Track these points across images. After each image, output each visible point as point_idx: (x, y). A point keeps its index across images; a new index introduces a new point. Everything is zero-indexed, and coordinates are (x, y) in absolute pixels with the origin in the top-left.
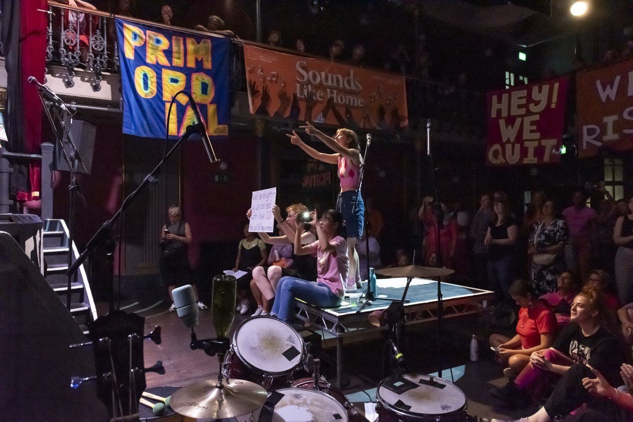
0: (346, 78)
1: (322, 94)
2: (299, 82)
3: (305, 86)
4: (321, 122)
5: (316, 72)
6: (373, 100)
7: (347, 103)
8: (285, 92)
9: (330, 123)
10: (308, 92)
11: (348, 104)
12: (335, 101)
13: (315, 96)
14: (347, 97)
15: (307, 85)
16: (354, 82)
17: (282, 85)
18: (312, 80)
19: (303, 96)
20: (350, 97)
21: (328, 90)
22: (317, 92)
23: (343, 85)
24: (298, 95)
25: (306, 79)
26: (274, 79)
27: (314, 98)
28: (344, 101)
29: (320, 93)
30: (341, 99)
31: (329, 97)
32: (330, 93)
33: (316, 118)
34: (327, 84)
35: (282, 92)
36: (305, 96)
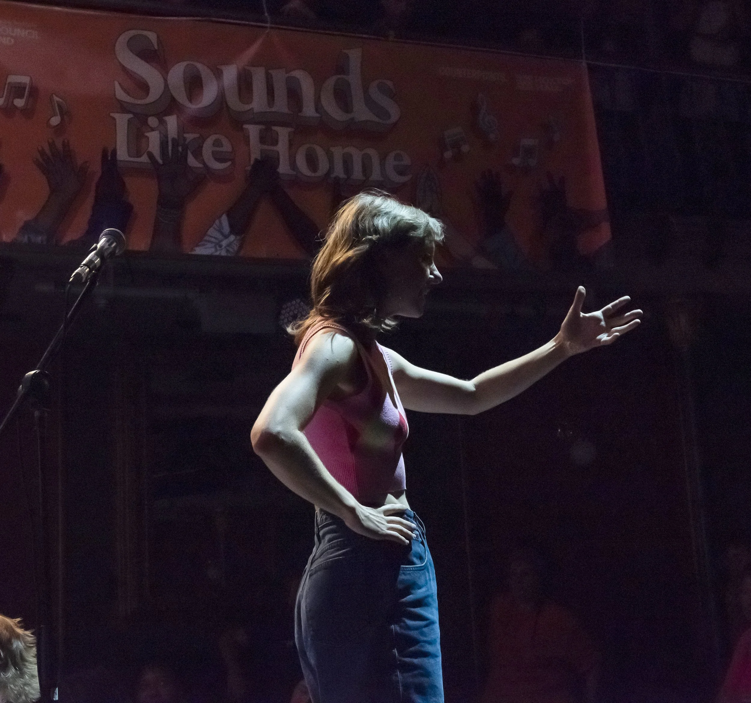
0: (331, 82)
1: (227, 147)
2: (123, 108)
3: (153, 121)
4: (224, 253)
5: (199, 66)
6: (448, 154)
7: (339, 172)
8: (66, 145)
9: (262, 252)
10: (164, 145)
11: (342, 175)
12: (283, 168)
13: (198, 154)
14: (338, 152)
15: (161, 116)
16: (366, 90)
17: (55, 121)
18: (181, 97)
19: (144, 159)
20: (351, 150)
21: (253, 131)
22: (203, 139)
23: (318, 107)
24: (122, 154)
25: (155, 93)
26: (19, 103)
27: (192, 161)
28: (323, 166)
29: (218, 143)
30: (312, 162)
31: (256, 155)
32: (262, 139)
33: (200, 239)
34: (247, 107)
35: (52, 145)
36: (151, 156)
